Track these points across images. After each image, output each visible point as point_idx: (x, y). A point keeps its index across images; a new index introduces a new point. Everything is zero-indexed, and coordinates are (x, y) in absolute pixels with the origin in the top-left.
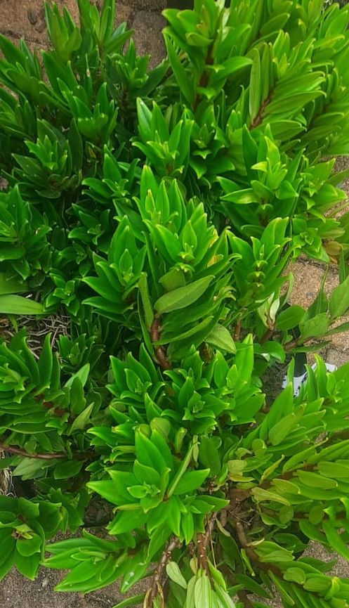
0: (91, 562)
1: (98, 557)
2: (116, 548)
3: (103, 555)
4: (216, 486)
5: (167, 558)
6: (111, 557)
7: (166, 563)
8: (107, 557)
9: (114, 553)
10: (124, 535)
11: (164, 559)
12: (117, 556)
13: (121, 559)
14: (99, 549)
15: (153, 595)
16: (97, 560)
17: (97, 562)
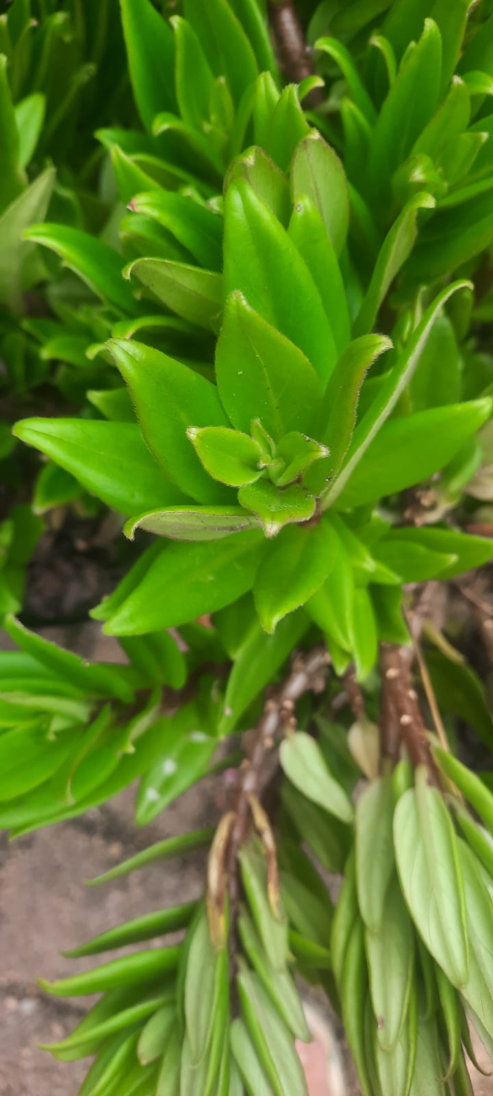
0: (39, 733)
1: (64, 716)
2: (123, 688)
3: (78, 710)
4: (433, 507)
5: (282, 723)
6: (107, 716)
7: (278, 738)
8: (94, 717)
9: (116, 703)
10: (151, 642)
11: (271, 723)
12: (126, 712)
13: (141, 724)
14: (67, 687)
15: (237, 834)
16: (57, 725)
17: (57, 734)
